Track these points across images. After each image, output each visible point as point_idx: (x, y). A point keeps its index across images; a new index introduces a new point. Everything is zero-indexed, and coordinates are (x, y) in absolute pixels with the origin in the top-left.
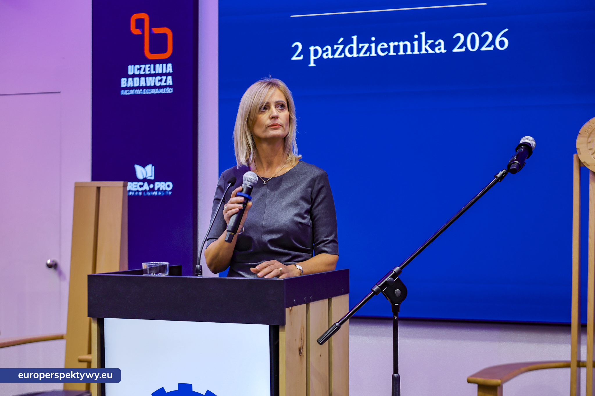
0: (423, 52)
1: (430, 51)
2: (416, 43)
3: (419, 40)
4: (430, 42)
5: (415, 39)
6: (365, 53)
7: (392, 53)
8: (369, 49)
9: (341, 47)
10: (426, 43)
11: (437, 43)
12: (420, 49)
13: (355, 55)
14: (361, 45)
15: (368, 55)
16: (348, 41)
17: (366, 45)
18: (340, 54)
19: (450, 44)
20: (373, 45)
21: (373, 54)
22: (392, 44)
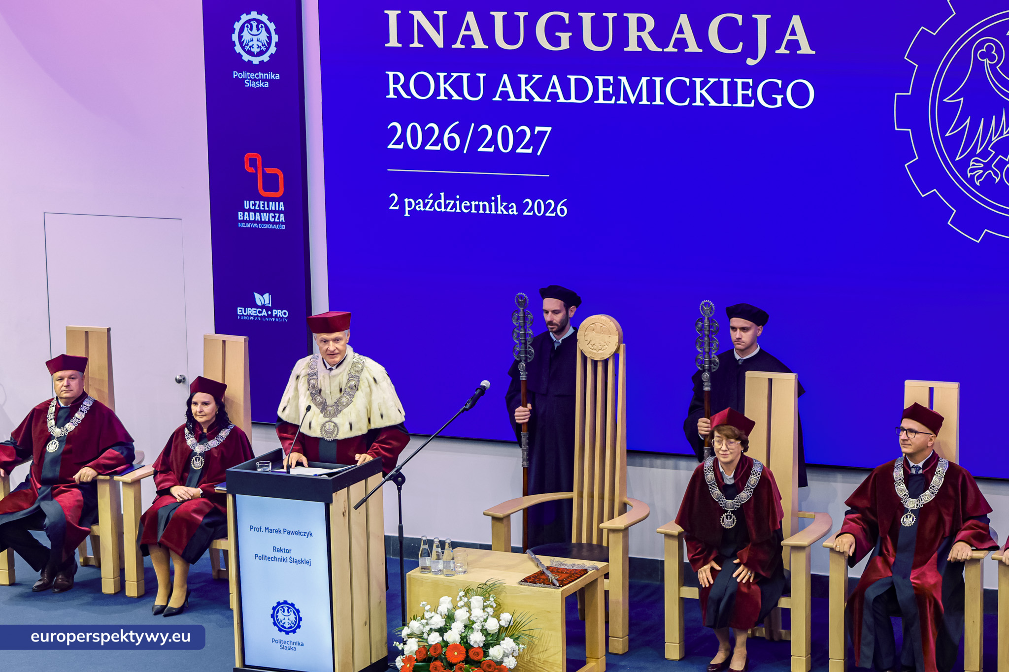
0: (499, 212)
1: (505, 212)
2: (493, 204)
3: (496, 201)
4: (505, 204)
5: (493, 201)
6: (452, 209)
7: (473, 211)
8: (454, 206)
9: (431, 201)
10: (502, 205)
11: (510, 206)
12: (496, 210)
13: (443, 210)
14: (448, 201)
15: (453, 210)
16: (436, 197)
17: (452, 202)
18: (430, 208)
19: (521, 207)
20: (458, 202)
21: (458, 210)
22: (473, 203)
